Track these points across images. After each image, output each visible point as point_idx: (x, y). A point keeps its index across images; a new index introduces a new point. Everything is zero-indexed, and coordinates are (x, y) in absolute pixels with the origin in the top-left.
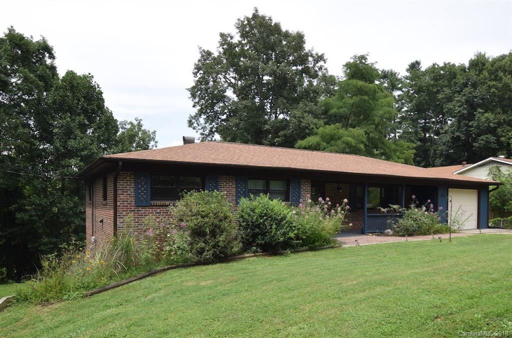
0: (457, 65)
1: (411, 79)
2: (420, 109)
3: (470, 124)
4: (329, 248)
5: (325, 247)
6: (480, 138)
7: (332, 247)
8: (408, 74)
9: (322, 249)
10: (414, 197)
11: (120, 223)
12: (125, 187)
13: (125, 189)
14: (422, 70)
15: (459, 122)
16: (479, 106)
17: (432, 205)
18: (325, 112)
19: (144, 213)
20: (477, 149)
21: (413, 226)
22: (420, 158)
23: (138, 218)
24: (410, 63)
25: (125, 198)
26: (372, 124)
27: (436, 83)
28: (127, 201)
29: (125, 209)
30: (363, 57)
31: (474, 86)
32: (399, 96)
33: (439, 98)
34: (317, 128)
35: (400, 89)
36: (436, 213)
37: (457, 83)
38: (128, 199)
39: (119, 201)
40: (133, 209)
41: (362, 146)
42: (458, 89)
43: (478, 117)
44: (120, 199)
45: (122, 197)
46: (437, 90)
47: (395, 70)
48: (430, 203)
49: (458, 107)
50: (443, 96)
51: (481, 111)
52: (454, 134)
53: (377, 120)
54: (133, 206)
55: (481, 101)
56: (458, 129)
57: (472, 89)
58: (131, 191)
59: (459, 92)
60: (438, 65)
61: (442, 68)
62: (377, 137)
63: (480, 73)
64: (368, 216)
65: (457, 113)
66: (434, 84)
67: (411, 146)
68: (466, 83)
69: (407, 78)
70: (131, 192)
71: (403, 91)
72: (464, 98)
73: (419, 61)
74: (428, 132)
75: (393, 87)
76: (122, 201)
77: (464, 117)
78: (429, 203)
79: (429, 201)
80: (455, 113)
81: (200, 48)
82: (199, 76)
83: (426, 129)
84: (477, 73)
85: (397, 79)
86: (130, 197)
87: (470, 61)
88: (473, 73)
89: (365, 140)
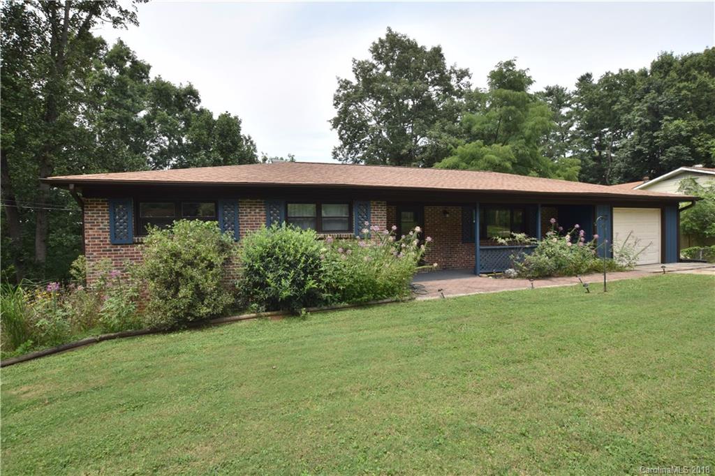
0: (636, 71)
1: (581, 93)
2: (592, 126)
3: (655, 134)
4: (392, 302)
5: (385, 301)
6: (669, 150)
7: (397, 301)
8: (577, 89)
9: (379, 304)
10: (553, 221)
11: (89, 267)
12: (95, 220)
13: (95, 222)
14: (594, 82)
15: (640, 133)
16: (666, 113)
17: (582, 233)
18: (468, 130)
19: (125, 253)
20: (665, 164)
21: (547, 264)
22: (594, 178)
23: (116, 260)
24: (579, 77)
25: (96, 234)
26: (522, 138)
27: (610, 93)
28: (100, 238)
29: (96, 249)
30: (509, 64)
31: (659, 91)
32: (567, 113)
33: (615, 109)
34: (456, 148)
35: (569, 105)
36: (588, 244)
37: (637, 90)
38: (100, 235)
39: (87, 238)
40: (108, 249)
41: (508, 164)
42: (638, 96)
43: (665, 126)
44: (89, 235)
45: (91, 232)
46: (612, 101)
47: (561, 85)
48: (579, 229)
49: (639, 116)
50: (620, 107)
51: (669, 118)
52: (634, 147)
53: (527, 132)
54: (108, 244)
55: (668, 107)
56: (640, 142)
57: (656, 95)
58: (105, 224)
59: (639, 100)
60: (612, 74)
61: (617, 77)
62: (528, 152)
63: (666, 75)
64: (481, 249)
65: (637, 123)
66: (608, 95)
67: (575, 162)
68: (648, 88)
69: (576, 93)
70: (105, 226)
71: (572, 108)
72: (646, 105)
73: (589, 73)
74: (604, 149)
75: (560, 104)
76: (92, 238)
77: (647, 128)
78: (577, 229)
79: (577, 226)
80: (635, 124)
81: (338, 79)
82: (340, 106)
83: (601, 147)
84: (662, 75)
85: (564, 95)
86: (103, 232)
87: (652, 64)
88: (656, 76)
89: (513, 157)
